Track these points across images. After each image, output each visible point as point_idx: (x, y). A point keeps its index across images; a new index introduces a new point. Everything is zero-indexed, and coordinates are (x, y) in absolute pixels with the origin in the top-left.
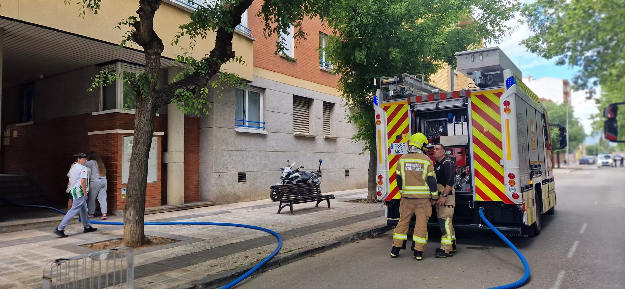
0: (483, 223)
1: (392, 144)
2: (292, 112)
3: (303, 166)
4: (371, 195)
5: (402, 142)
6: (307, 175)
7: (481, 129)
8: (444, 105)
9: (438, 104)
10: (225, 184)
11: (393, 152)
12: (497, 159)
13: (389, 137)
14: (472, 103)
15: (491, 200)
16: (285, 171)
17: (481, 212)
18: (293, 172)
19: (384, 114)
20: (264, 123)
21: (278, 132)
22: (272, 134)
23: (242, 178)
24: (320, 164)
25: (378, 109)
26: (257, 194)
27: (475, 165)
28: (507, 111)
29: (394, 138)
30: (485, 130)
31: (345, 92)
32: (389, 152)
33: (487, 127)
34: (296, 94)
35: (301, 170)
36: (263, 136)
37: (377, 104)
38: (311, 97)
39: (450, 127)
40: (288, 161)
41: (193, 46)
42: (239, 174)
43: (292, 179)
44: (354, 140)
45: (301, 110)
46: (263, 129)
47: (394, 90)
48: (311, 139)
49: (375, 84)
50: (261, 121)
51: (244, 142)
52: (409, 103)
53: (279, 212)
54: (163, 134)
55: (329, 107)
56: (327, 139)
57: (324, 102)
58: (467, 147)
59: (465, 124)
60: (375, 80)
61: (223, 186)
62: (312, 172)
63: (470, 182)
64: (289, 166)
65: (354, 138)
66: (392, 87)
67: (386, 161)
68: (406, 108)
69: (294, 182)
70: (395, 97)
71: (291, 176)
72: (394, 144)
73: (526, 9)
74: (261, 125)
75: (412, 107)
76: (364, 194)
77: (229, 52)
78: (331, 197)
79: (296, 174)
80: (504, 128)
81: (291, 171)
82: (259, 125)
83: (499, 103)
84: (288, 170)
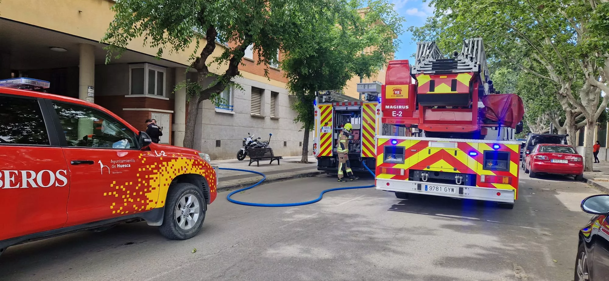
0: (364, 167)
1: (322, 127)
2: (250, 99)
3: (260, 137)
4: (304, 158)
5: (328, 126)
6: (261, 144)
7: (366, 122)
8: (350, 108)
9: (347, 108)
10: (208, 147)
11: (323, 131)
12: (373, 136)
13: (321, 123)
14: (363, 109)
15: (368, 156)
16: (247, 140)
17: (364, 163)
18: (253, 141)
19: (319, 111)
20: (232, 106)
21: (241, 113)
22: (237, 114)
23: (218, 143)
24: (270, 137)
25: (316, 108)
26: (227, 155)
27: (363, 139)
28: (378, 114)
29: (324, 123)
30: (368, 123)
31: (292, 89)
32: (321, 131)
33: (369, 121)
34: (253, 86)
35: (258, 140)
36: (231, 115)
37: (316, 105)
38: (263, 88)
39: (352, 119)
40: (249, 134)
41: (218, 68)
42: (217, 141)
43: (252, 146)
44: (294, 122)
45: (257, 97)
46: (231, 110)
47: (325, 99)
48: (262, 118)
49: (316, 95)
50: (230, 104)
51: (220, 119)
52: (333, 106)
53: (249, 165)
54: (172, 112)
55: (275, 95)
56: (272, 119)
57: (272, 92)
58: (360, 130)
59: (359, 118)
60: (316, 92)
61: (207, 148)
62: (264, 142)
63: (360, 148)
64: (250, 137)
65: (295, 120)
66: (324, 97)
67: (319, 135)
68: (331, 108)
69: (253, 148)
70: (326, 102)
71: (252, 144)
72: (324, 127)
73: (417, 30)
74: (230, 108)
75: (334, 108)
76: (299, 158)
77: (237, 72)
78: (281, 158)
79: (255, 143)
80: (377, 121)
81: (251, 140)
82: (229, 108)
83: (375, 109)
84: (249, 140)
